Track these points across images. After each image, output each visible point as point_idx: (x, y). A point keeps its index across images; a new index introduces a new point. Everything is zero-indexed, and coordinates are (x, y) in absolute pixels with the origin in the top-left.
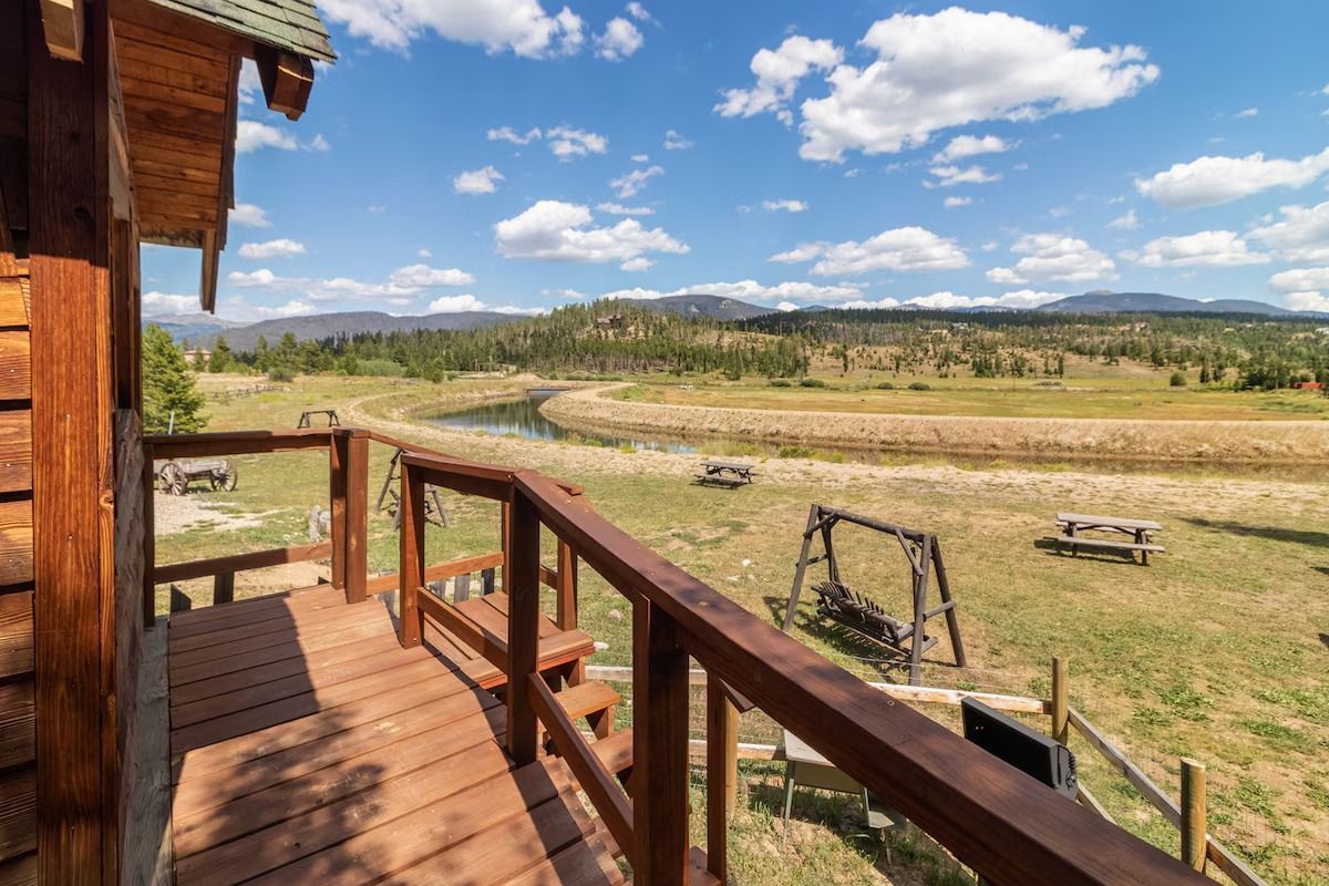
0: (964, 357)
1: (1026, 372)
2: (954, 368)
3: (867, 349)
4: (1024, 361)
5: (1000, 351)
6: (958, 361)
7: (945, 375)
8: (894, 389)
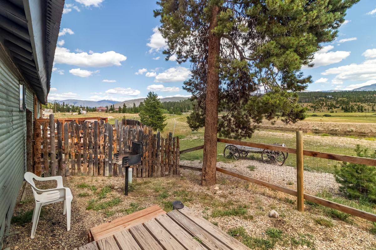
0: (338, 106)
1: (363, 110)
2: (335, 110)
3: (300, 104)
4: (362, 107)
5: (351, 104)
6: (335, 107)
7: (333, 112)
8: (318, 116)
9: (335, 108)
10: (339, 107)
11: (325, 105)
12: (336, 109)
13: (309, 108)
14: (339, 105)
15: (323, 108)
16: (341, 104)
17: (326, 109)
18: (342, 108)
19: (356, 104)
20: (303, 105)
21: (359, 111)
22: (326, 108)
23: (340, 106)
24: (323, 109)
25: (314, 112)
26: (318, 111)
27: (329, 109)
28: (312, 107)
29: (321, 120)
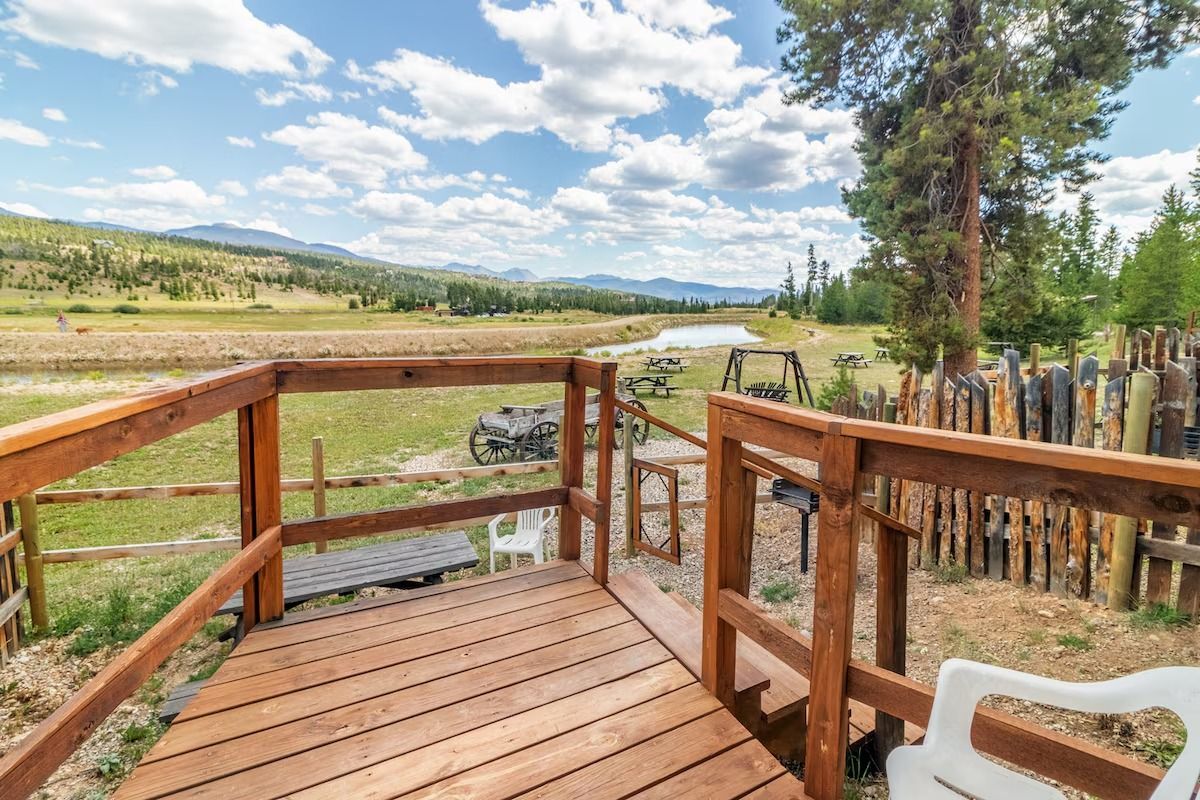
2: (139, 291)
4: (212, 285)
6: (139, 283)
7: (136, 298)
8: (95, 312)
9: (137, 286)
10: (149, 284)
11: (102, 272)
12: (143, 289)
13: (41, 280)
14: (151, 276)
15: (95, 282)
16: (155, 274)
17: (108, 287)
18: (163, 288)
19: (196, 278)
20: (12, 267)
21: (207, 298)
22: (107, 282)
23: (153, 279)
24: (100, 288)
25: (67, 298)
26: (82, 292)
27: (118, 288)
28: (53, 276)
29: (136, 325)
